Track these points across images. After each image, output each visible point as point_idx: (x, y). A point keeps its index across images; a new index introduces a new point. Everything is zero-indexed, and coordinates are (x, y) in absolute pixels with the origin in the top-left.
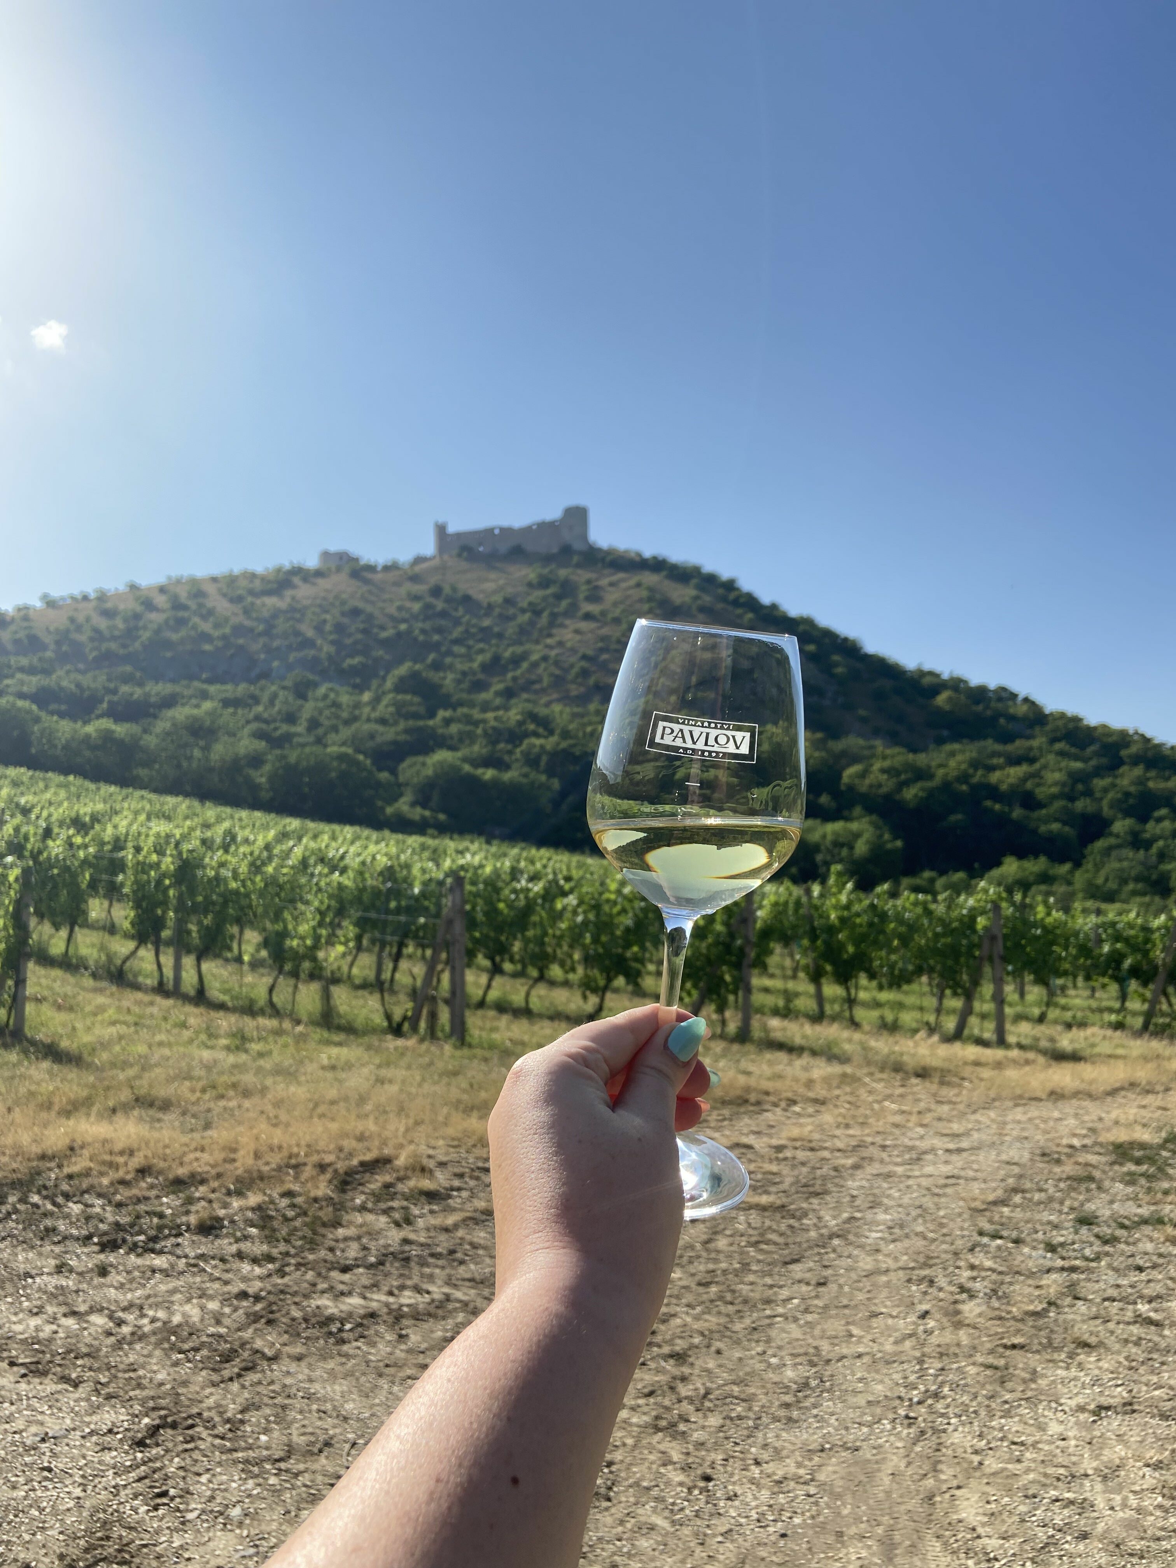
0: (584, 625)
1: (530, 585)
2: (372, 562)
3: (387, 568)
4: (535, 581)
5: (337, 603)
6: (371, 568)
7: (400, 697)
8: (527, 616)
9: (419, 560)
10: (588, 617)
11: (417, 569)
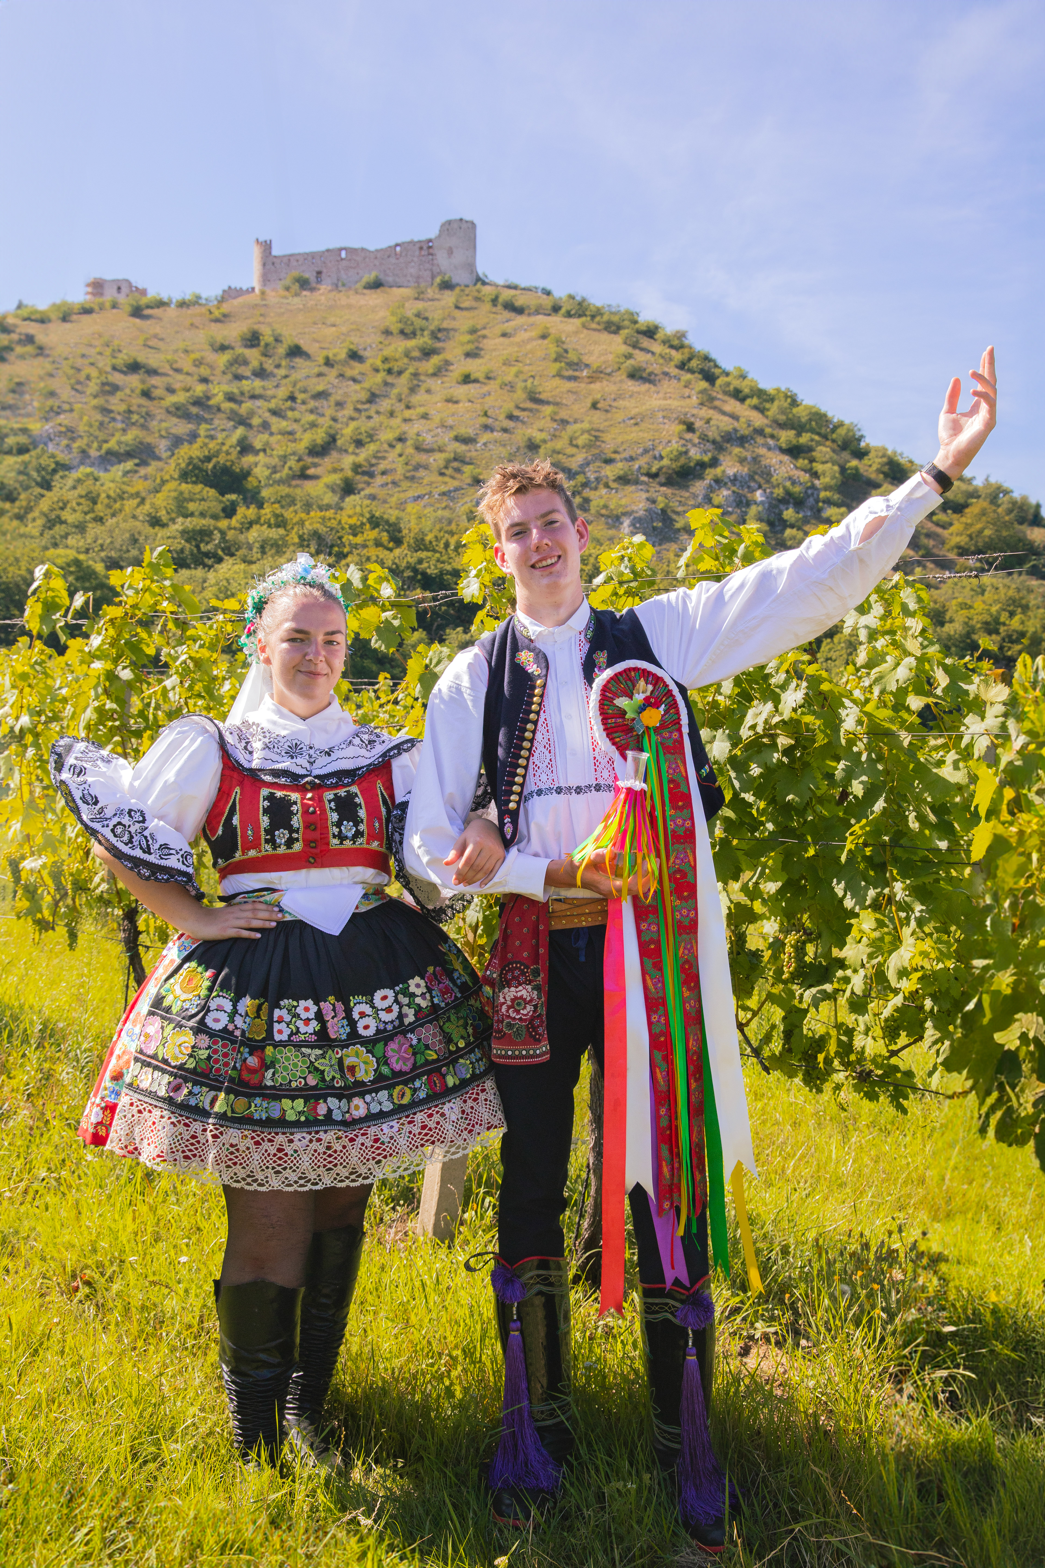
0: (462, 391)
1: (387, 332)
2: (165, 297)
3: (182, 304)
4: (395, 328)
5: (108, 351)
6: (161, 304)
7: (184, 486)
8: (380, 377)
9: (230, 294)
10: (467, 379)
11: (226, 308)
